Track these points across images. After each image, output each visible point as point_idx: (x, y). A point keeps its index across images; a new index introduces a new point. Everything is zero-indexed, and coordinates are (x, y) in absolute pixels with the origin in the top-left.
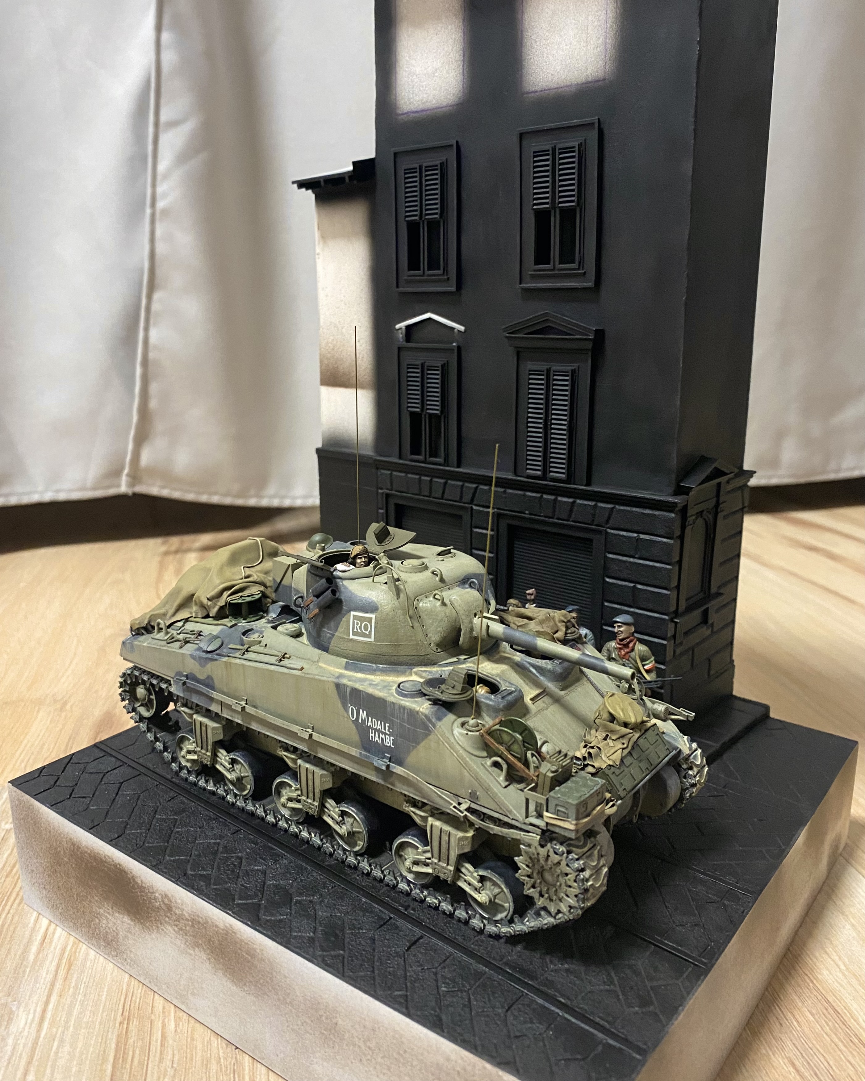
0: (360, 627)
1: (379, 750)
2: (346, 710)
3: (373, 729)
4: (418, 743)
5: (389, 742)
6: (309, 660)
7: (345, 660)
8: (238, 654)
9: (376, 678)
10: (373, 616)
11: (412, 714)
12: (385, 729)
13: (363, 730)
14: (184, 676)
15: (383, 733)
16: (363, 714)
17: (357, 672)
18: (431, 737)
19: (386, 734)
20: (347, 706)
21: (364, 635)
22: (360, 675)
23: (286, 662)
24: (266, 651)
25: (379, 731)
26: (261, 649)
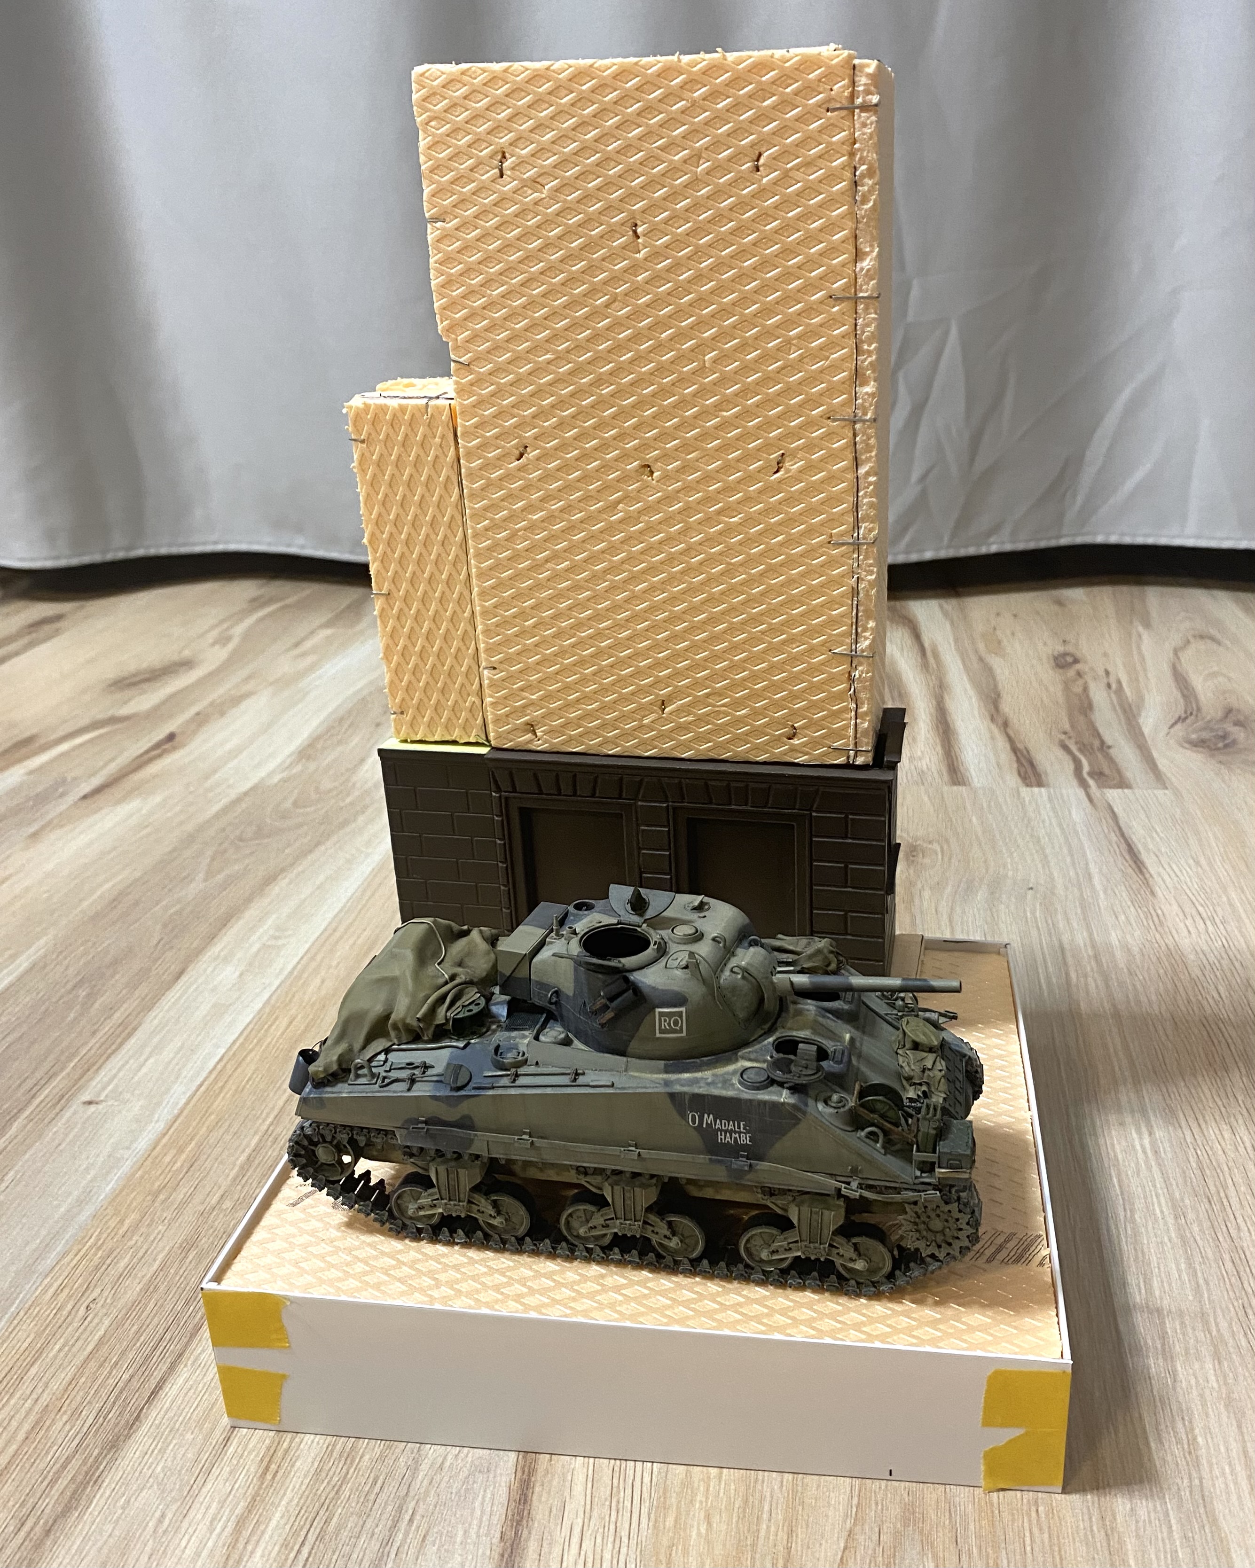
0: (669, 1024)
1: (735, 1150)
2: (684, 1116)
3: (721, 1130)
4: (784, 1135)
5: (745, 1139)
6: (612, 1070)
7: (663, 1062)
8: (505, 1081)
9: (708, 1074)
10: (683, 1009)
11: (775, 1106)
12: (739, 1127)
13: (708, 1136)
14: (422, 1122)
15: (735, 1132)
16: (708, 1119)
17: (681, 1072)
18: (802, 1126)
19: (740, 1133)
20: (685, 1112)
21: (675, 1031)
22: (686, 1075)
23: (581, 1080)
24: (539, 1070)
25: (731, 1132)
26: (532, 1069)
